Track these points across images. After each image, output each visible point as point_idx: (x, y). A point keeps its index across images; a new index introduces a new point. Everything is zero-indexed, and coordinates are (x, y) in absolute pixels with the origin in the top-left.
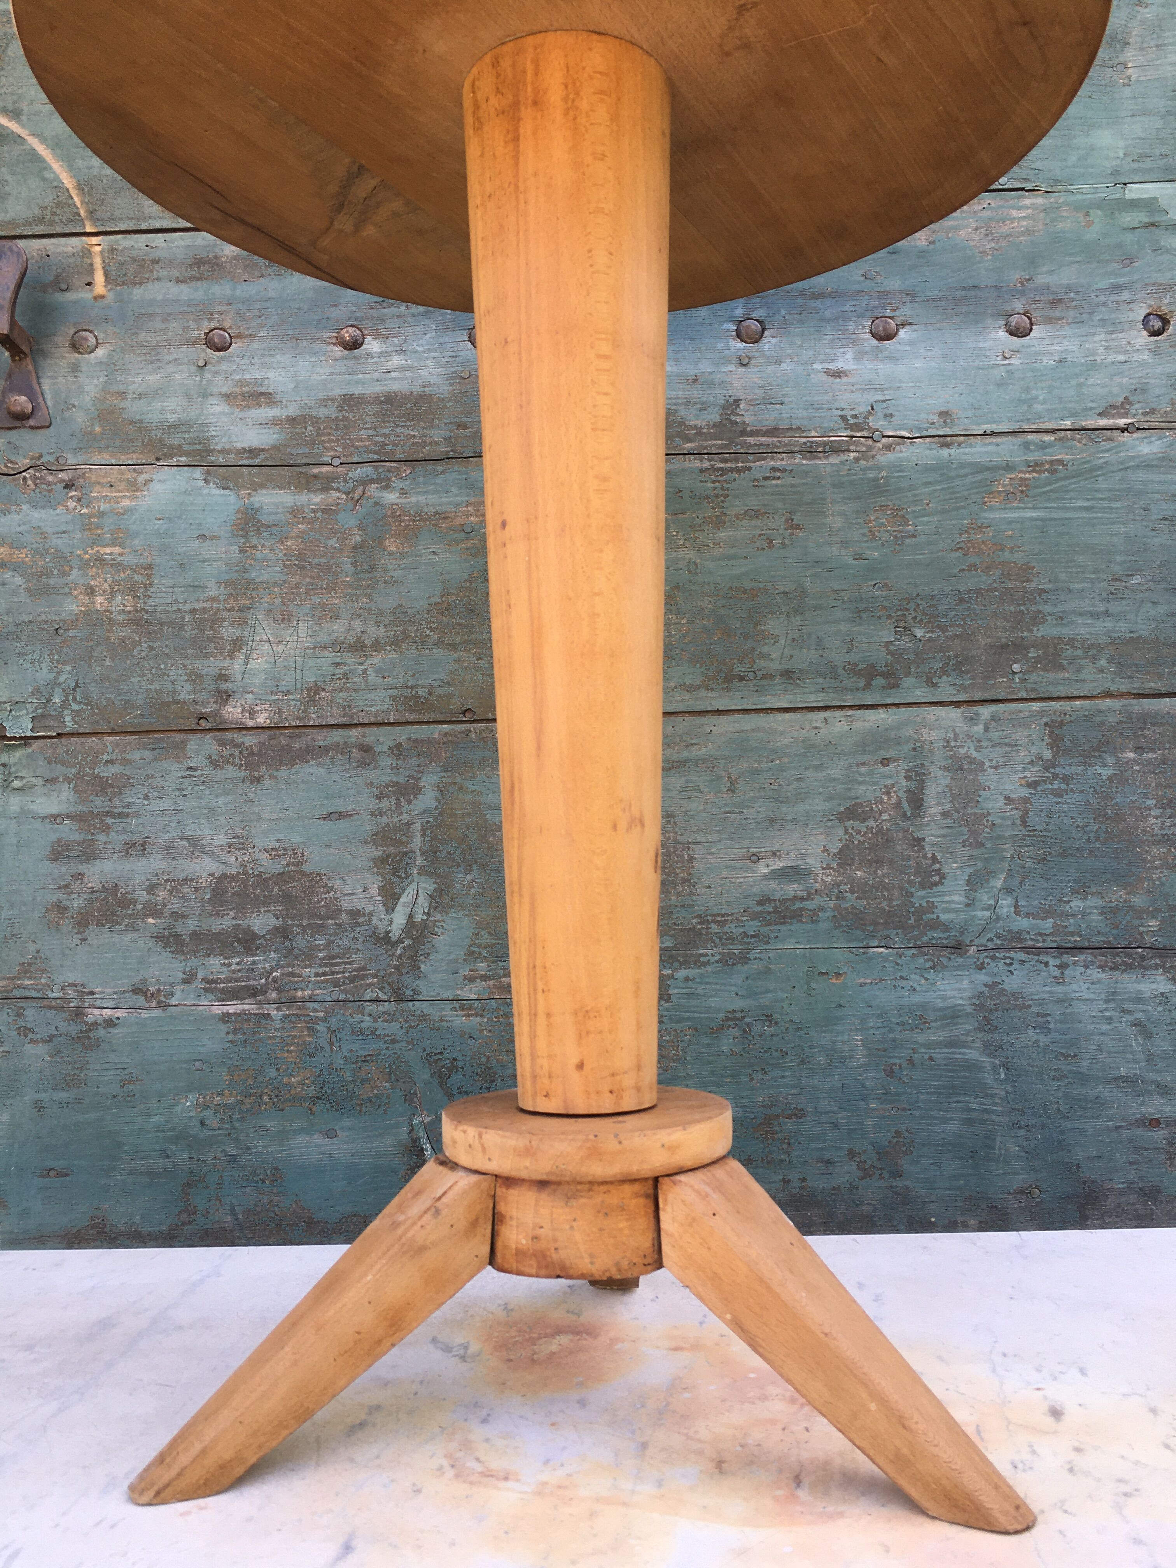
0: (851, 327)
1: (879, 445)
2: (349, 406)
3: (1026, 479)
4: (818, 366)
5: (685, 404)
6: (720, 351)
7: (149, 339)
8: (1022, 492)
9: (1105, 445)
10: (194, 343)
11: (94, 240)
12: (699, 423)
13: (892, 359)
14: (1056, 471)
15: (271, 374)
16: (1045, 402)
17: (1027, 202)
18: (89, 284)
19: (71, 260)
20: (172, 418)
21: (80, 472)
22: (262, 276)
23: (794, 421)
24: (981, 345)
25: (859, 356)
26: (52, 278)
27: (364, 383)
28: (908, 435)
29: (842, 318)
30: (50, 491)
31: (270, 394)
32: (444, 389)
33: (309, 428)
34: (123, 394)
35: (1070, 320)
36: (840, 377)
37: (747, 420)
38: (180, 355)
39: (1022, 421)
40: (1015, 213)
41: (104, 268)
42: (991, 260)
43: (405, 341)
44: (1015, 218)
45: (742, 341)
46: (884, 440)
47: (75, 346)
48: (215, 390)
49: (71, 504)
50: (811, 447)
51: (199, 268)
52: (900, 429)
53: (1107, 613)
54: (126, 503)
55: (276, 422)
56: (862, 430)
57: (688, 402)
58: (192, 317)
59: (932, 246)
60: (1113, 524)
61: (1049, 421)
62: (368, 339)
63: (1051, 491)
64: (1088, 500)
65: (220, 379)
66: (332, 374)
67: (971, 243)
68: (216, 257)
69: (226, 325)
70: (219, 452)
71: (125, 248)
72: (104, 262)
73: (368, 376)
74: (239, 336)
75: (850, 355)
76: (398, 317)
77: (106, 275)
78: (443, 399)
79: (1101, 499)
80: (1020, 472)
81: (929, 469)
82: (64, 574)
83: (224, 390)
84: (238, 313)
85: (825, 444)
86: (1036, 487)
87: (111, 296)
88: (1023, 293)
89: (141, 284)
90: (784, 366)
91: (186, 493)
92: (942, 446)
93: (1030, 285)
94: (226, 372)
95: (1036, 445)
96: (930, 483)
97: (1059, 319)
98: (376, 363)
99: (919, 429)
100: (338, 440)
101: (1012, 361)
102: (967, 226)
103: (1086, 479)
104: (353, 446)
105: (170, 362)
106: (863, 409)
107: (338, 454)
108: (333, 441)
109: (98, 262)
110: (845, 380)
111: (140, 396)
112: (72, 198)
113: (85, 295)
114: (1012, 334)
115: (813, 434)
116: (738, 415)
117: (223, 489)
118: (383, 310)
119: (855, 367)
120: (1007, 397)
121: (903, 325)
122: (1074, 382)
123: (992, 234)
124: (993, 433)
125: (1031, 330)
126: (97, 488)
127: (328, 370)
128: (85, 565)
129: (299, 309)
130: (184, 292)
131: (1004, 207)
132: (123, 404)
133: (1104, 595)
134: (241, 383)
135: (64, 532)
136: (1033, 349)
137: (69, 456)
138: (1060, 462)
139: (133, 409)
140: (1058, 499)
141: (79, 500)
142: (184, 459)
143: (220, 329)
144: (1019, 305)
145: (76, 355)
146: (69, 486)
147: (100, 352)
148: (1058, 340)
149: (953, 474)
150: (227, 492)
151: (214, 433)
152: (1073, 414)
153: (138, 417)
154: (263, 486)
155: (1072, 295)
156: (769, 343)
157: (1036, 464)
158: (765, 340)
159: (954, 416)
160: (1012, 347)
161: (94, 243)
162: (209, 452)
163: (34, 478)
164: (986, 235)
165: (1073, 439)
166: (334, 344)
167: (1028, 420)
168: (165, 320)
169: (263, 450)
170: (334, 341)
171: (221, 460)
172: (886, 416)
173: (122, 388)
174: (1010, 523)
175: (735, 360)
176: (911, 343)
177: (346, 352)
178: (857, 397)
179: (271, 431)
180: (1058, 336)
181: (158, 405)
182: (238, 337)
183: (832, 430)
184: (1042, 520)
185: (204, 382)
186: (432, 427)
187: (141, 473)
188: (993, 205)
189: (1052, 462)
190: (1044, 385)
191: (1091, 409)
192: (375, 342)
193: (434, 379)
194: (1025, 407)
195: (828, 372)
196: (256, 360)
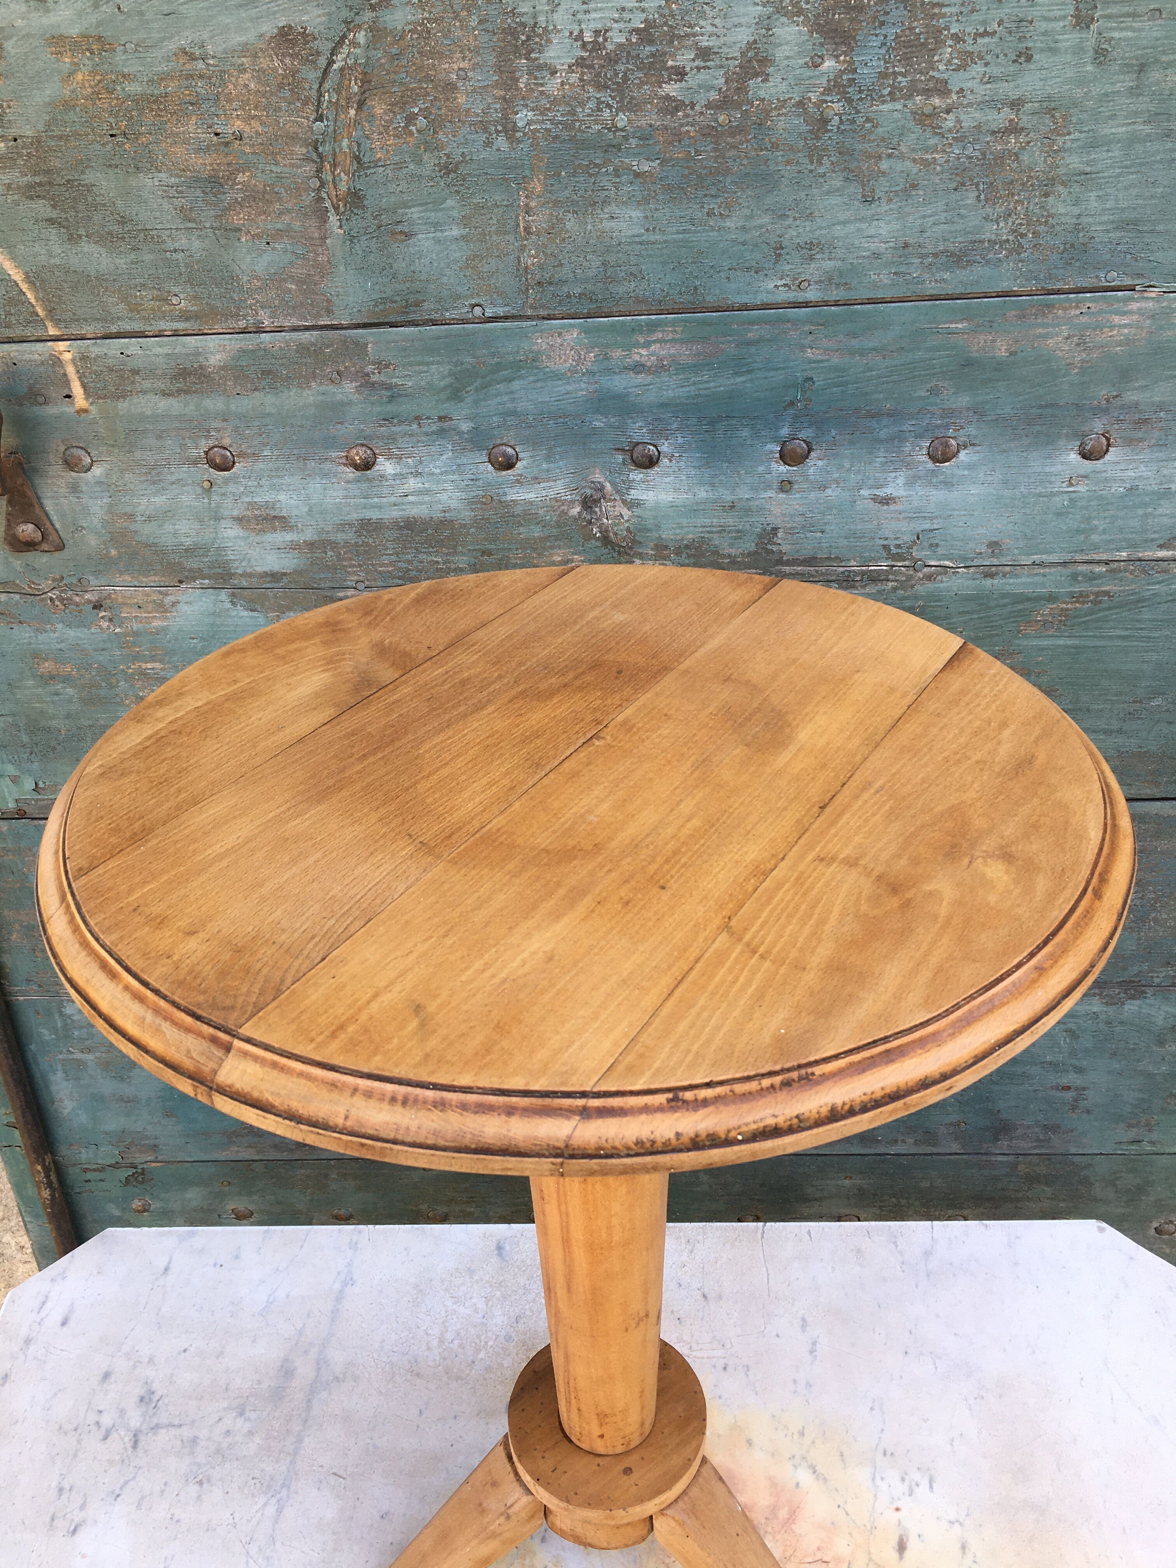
0: (907, 447)
1: (920, 575)
2: (368, 531)
3: (1067, 610)
4: (865, 492)
5: (720, 532)
6: (761, 475)
7: (145, 457)
8: (1060, 621)
9: (1159, 577)
10: (195, 463)
11: (62, 346)
12: (733, 551)
13: (948, 484)
14: (1100, 602)
15: (282, 497)
16: (1104, 531)
17: (1135, 306)
18: (68, 396)
19: (42, 369)
20: (188, 542)
21: (105, 594)
22: (256, 389)
23: (834, 551)
24: (1047, 469)
25: (910, 483)
26: (26, 390)
27: (380, 507)
28: (951, 565)
29: (900, 438)
30: (80, 611)
31: (284, 517)
32: (466, 515)
33: (330, 553)
34: (131, 516)
35: (1153, 441)
36: (887, 504)
37: (785, 548)
38: (182, 475)
39: (1076, 552)
40: (1117, 319)
41: (80, 378)
42: (1077, 374)
43: (421, 462)
44: (1115, 326)
45: (785, 463)
46: (926, 570)
47: (71, 464)
48: (226, 513)
49: (105, 624)
50: (849, 576)
51: (185, 379)
52: (944, 560)
53: (1120, 731)
54: (156, 623)
55: (294, 546)
56: (904, 560)
57: (722, 530)
58: (188, 434)
59: (1012, 358)
60: (1147, 651)
61: (1106, 551)
62: (380, 459)
63: (1092, 620)
64: (1126, 629)
65: (228, 502)
66: (346, 497)
67: (1060, 354)
68: (201, 367)
69: (226, 442)
70: (241, 575)
71: (98, 356)
72: (78, 372)
73: (384, 500)
74: (242, 455)
75: (901, 481)
76: (411, 435)
77: (84, 386)
78: (465, 525)
79: (1141, 629)
80: (1065, 602)
81: (968, 598)
82: (111, 687)
83: (235, 513)
84: (236, 429)
85: (863, 573)
86: (1075, 617)
87: (93, 409)
88: (1106, 411)
89: (124, 397)
90: (829, 492)
91: (214, 614)
92: (985, 576)
93: (1118, 402)
94: (234, 494)
95: (1084, 575)
96: (968, 612)
97: (1141, 440)
98: (392, 486)
99: (964, 559)
100: (360, 566)
101: (1079, 488)
102: (1057, 336)
103: (1130, 610)
104: (376, 570)
105: (173, 483)
106: (907, 538)
107: (361, 579)
108: (355, 566)
109: (71, 370)
110: (892, 507)
111: (149, 519)
112: (24, 294)
113: (67, 409)
114: (1084, 457)
115: (853, 563)
116: (775, 544)
117: (252, 611)
118: (393, 429)
119: (905, 493)
120: (1064, 528)
121: (965, 447)
122: (1140, 512)
123: (1085, 343)
124: (1041, 564)
125: (1107, 450)
126: (125, 609)
127: (341, 493)
128: (130, 678)
129: (302, 426)
130: (174, 405)
131: (1106, 312)
132: (133, 527)
133: (1122, 715)
134: (252, 505)
135: (103, 650)
136: (1104, 475)
137: (91, 578)
138: (1107, 593)
139: (146, 530)
140: (1096, 628)
141: (111, 620)
142: (207, 581)
143: (221, 447)
144: (1098, 426)
145: (73, 473)
146: (98, 606)
147: (97, 471)
148: (1134, 465)
149: (992, 604)
150: (255, 614)
151: (232, 557)
152: (1133, 546)
153: (151, 540)
154: (290, 609)
155: (1162, 414)
156: (815, 465)
157: (1081, 596)
158: (810, 462)
159: (1003, 547)
160: (1082, 472)
161: (62, 349)
162: (232, 575)
163: (62, 600)
164: (1078, 345)
165: (1126, 571)
166: (345, 465)
167: (1082, 550)
168: (159, 437)
169: (285, 574)
170: (344, 461)
171: (244, 584)
172: (931, 545)
173: (128, 510)
174: (1042, 649)
175: (775, 485)
176: (971, 467)
177: (358, 474)
178: (904, 526)
179: (289, 555)
180: (1135, 461)
181: (169, 527)
182: (239, 456)
183: (873, 559)
184: (1076, 647)
185: (213, 505)
186: (456, 553)
187: (167, 595)
188: (1093, 310)
189: (1097, 594)
190: (1106, 514)
191: (1153, 540)
192: (387, 463)
193: (454, 504)
194: (1082, 537)
195: (876, 499)
196: (263, 481)
